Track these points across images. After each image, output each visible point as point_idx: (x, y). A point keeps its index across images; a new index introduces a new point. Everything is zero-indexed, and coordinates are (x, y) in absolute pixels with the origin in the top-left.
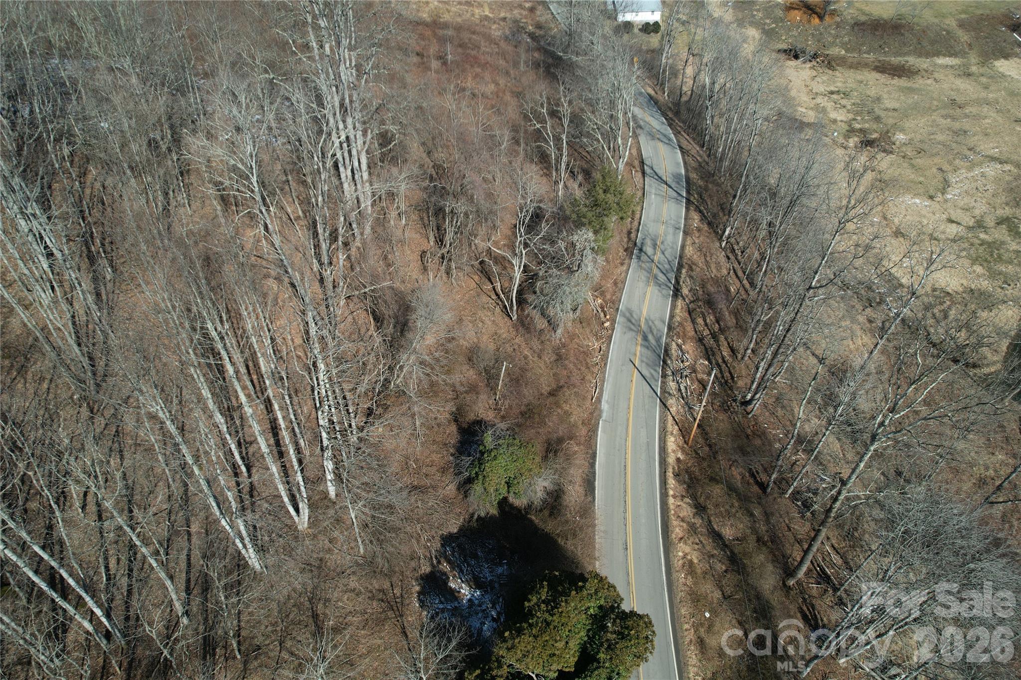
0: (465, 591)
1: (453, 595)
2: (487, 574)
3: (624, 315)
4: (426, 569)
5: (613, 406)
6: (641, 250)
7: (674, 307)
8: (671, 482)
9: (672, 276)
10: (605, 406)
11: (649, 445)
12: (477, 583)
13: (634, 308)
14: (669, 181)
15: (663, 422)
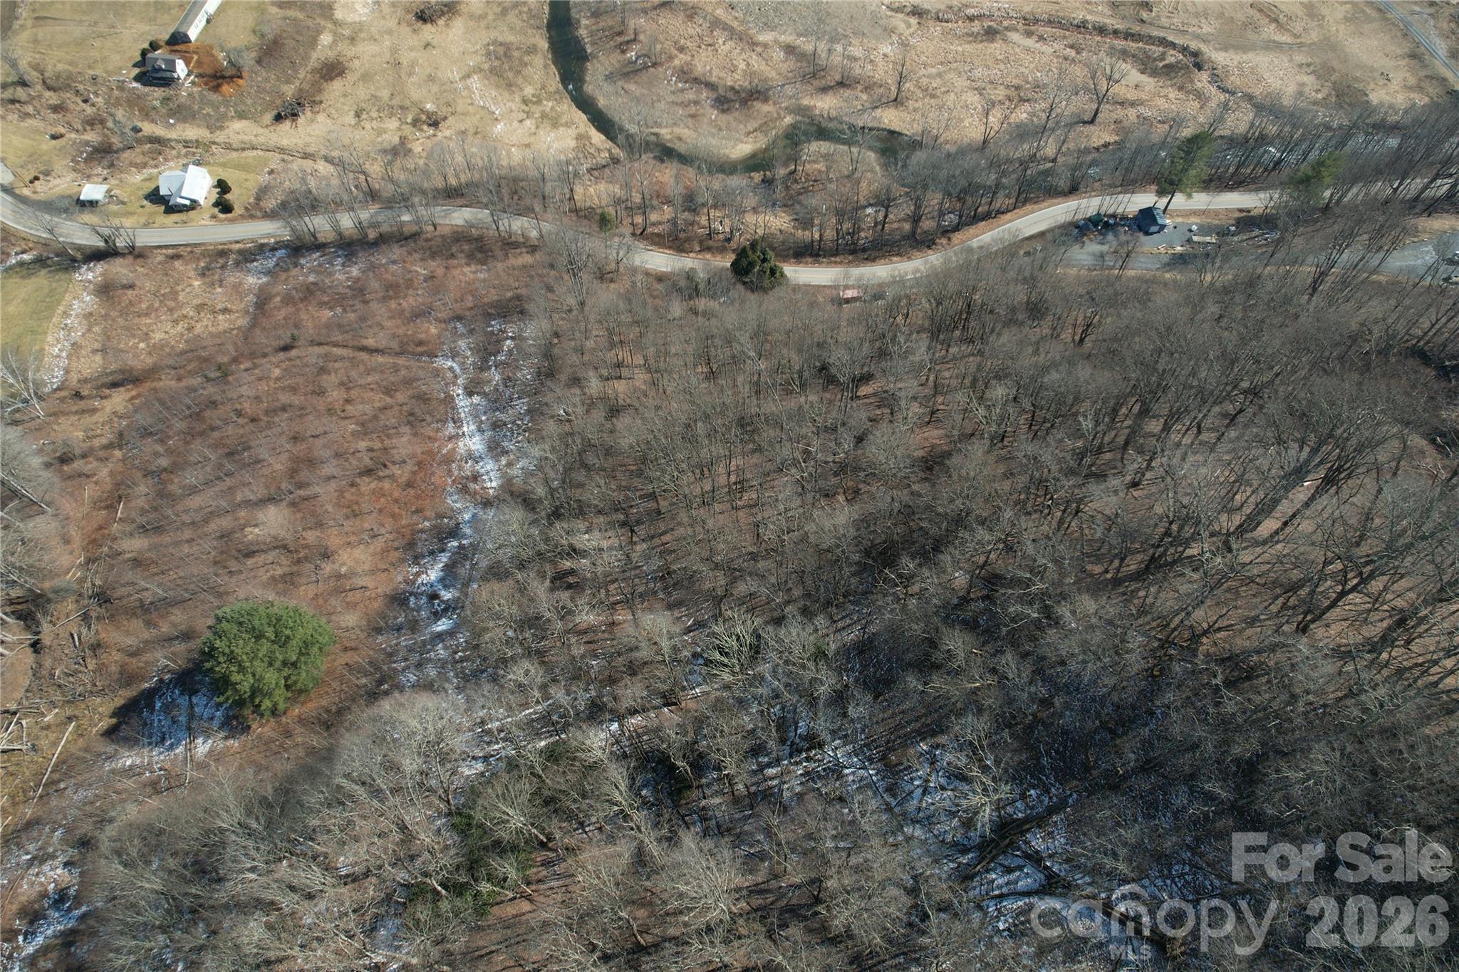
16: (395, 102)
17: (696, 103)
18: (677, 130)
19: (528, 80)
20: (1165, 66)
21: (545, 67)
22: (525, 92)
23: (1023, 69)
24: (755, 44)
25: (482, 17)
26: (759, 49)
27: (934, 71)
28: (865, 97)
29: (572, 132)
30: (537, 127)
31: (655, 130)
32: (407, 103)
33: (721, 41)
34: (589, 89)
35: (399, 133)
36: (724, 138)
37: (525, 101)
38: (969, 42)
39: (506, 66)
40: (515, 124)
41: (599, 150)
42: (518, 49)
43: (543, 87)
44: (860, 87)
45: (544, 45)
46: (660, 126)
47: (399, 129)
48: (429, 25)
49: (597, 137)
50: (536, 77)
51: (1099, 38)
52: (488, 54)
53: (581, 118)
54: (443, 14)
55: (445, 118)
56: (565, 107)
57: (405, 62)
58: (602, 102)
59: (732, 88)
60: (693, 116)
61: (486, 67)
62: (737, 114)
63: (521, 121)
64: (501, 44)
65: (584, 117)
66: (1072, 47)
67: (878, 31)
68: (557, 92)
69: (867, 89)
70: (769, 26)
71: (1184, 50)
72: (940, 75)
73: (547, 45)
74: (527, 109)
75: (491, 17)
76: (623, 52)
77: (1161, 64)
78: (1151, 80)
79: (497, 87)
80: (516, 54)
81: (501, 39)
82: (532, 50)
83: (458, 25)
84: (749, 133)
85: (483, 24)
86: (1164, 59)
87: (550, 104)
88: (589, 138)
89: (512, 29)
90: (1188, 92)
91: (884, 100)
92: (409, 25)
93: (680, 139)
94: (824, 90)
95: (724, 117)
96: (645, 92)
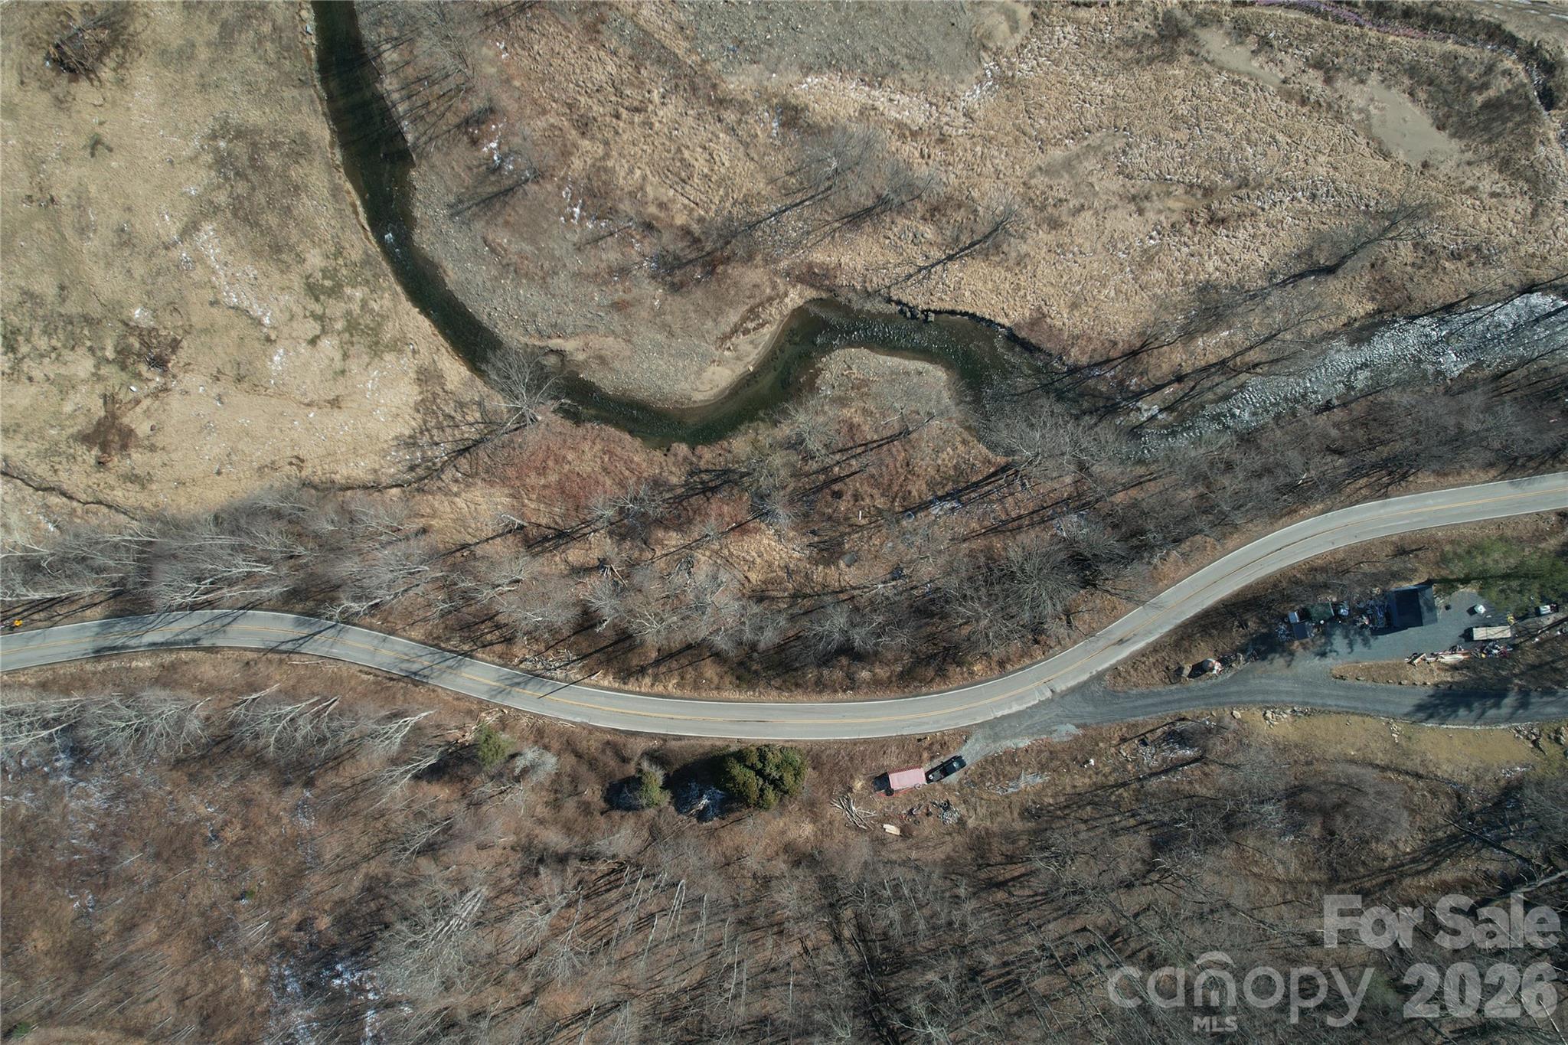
0: (705, 801)
1: (706, 807)
2: (696, 792)
3: (495, 696)
4: (695, 821)
5: (578, 715)
6: (415, 674)
7: (482, 660)
8: (626, 688)
9: (447, 654)
10: (578, 720)
11: (606, 696)
12: (700, 797)
13: (486, 688)
14: (305, 632)
15: (588, 685)
16: (72, 308)
17: (623, 272)
18: (597, 342)
19: (308, 231)
20: (1487, 105)
21: (336, 192)
22: (308, 267)
23: (1221, 141)
24: (722, 102)
25: (185, 55)
26: (730, 116)
27: (1057, 154)
28: (929, 232)
29: (408, 364)
30: (345, 356)
31: (555, 343)
32: (95, 310)
33: (656, 96)
34: (424, 239)
35: (99, 388)
36: (682, 355)
37: (313, 290)
38: (1126, 66)
39: (260, 197)
40: (304, 349)
41: (461, 405)
42: (275, 146)
43: (339, 253)
44: (921, 208)
45: (321, 131)
46: (559, 331)
47: (97, 377)
48: (84, 84)
49: (454, 371)
50: (322, 223)
51: (1372, 34)
52: (221, 162)
53: (418, 325)
54: (105, 49)
55: (175, 345)
56: (387, 301)
57: (61, 194)
58: (453, 275)
59: (686, 231)
60: (619, 306)
61: (222, 198)
62: (698, 294)
63: (313, 342)
64: (240, 134)
65: (425, 324)
66: (1318, 64)
67: (956, 48)
68: (367, 261)
69: (934, 212)
70: (744, 49)
71: (1531, 54)
72: (1068, 165)
73: (327, 135)
74: (318, 309)
75: (203, 54)
76: (475, 142)
77: (1479, 99)
78: (1455, 144)
79: (257, 254)
80: (272, 160)
81: (235, 118)
82: (301, 148)
83: (143, 75)
84: (725, 338)
85: (192, 75)
86: (1485, 86)
87: (358, 294)
88: (440, 377)
89: (251, 88)
90: (1517, 174)
91: (966, 240)
92: (46, 86)
93: (602, 360)
94: (856, 219)
95: (676, 302)
96: (528, 248)
